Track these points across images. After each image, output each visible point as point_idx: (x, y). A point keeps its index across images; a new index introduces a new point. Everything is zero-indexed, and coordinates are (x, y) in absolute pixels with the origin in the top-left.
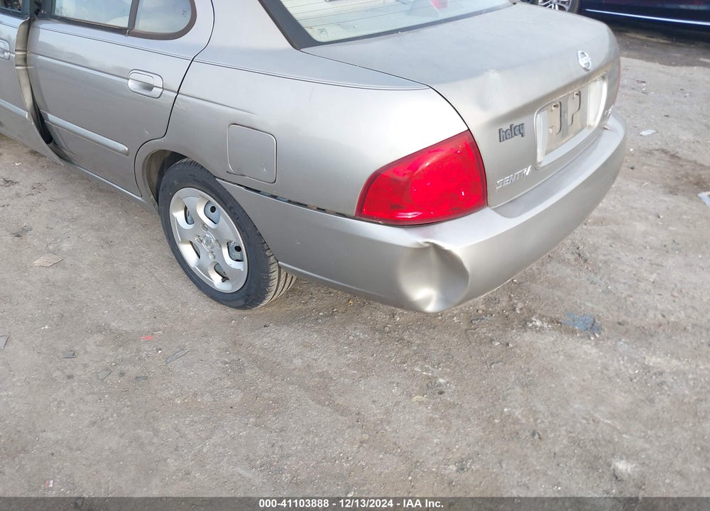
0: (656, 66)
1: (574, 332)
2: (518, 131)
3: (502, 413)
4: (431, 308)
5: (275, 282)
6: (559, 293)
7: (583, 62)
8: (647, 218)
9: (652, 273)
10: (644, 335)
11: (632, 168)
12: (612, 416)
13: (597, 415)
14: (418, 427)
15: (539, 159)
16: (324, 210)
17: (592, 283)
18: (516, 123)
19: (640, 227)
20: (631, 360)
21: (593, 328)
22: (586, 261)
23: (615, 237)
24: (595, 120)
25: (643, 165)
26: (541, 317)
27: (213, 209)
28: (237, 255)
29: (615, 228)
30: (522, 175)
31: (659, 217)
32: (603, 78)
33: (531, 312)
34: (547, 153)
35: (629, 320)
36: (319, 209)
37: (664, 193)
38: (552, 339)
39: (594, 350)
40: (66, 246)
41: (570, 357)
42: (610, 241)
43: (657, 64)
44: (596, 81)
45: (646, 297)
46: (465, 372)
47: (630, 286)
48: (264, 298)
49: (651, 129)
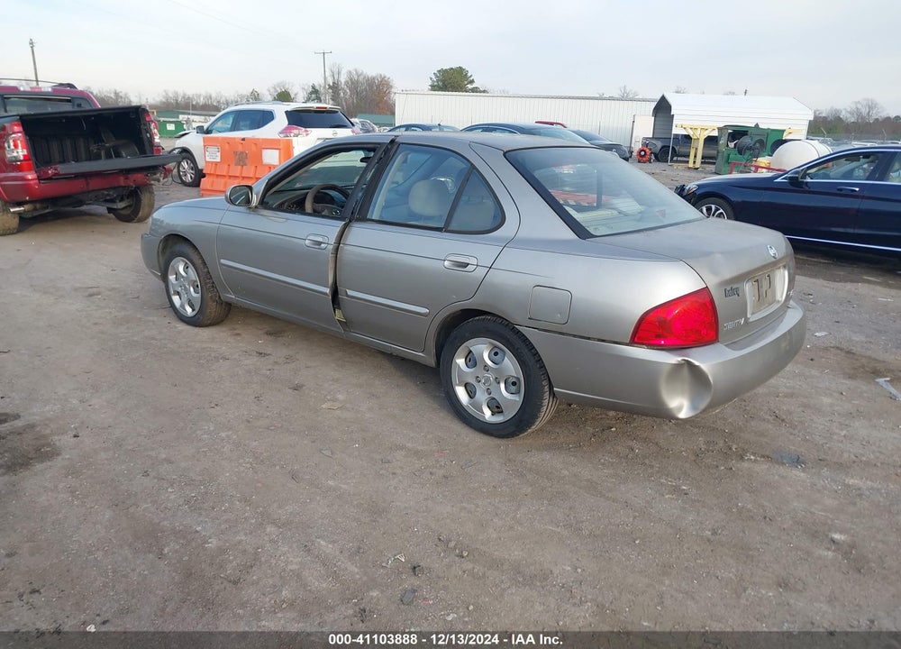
0: (820, 282)
1: (783, 464)
2: (735, 292)
3: (737, 506)
4: (683, 415)
5: (545, 408)
6: (765, 440)
7: (772, 252)
8: (831, 395)
9: (842, 430)
10: (842, 467)
11: (812, 360)
12: (825, 511)
13: (812, 510)
14: (675, 511)
15: (749, 316)
16: (603, 341)
17: (791, 434)
18: (735, 286)
19: (826, 400)
20: (835, 481)
21: (797, 461)
22: (783, 420)
23: (806, 406)
24: (782, 297)
25: (822, 357)
26: (754, 454)
27: (496, 354)
28: (513, 388)
29: (805, 401)
30: (740, 323)
31: (842, 394)
32: (784, 267)
33: (745, 451)
34: (753, 314)
35: (828, 458)
36: (599, 340)
37: (844, 378)
38: (766, 467)
39: (802, 474)
40: (340, 397)
41: (784, 477)
42: (801, 409)
43: (821, 280)
44: (779, 268)
45: (840, 445)
46: (701, 483)
47: (825, 438)
48: (533, 424)
49: (824, 331)
